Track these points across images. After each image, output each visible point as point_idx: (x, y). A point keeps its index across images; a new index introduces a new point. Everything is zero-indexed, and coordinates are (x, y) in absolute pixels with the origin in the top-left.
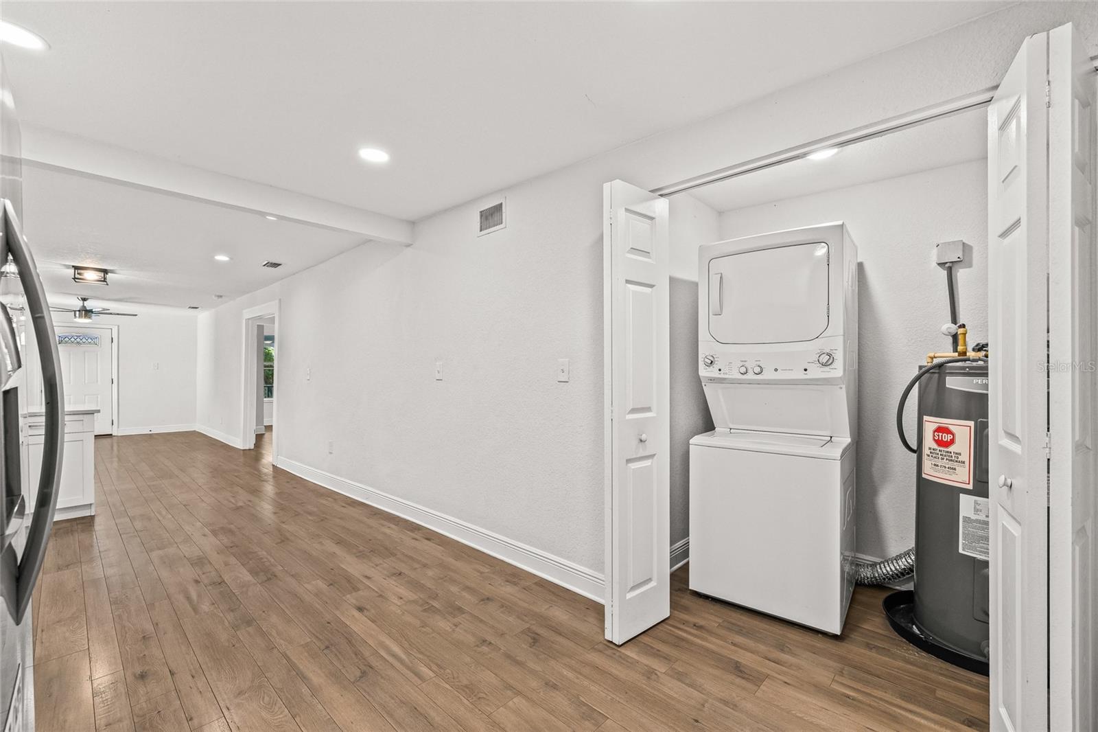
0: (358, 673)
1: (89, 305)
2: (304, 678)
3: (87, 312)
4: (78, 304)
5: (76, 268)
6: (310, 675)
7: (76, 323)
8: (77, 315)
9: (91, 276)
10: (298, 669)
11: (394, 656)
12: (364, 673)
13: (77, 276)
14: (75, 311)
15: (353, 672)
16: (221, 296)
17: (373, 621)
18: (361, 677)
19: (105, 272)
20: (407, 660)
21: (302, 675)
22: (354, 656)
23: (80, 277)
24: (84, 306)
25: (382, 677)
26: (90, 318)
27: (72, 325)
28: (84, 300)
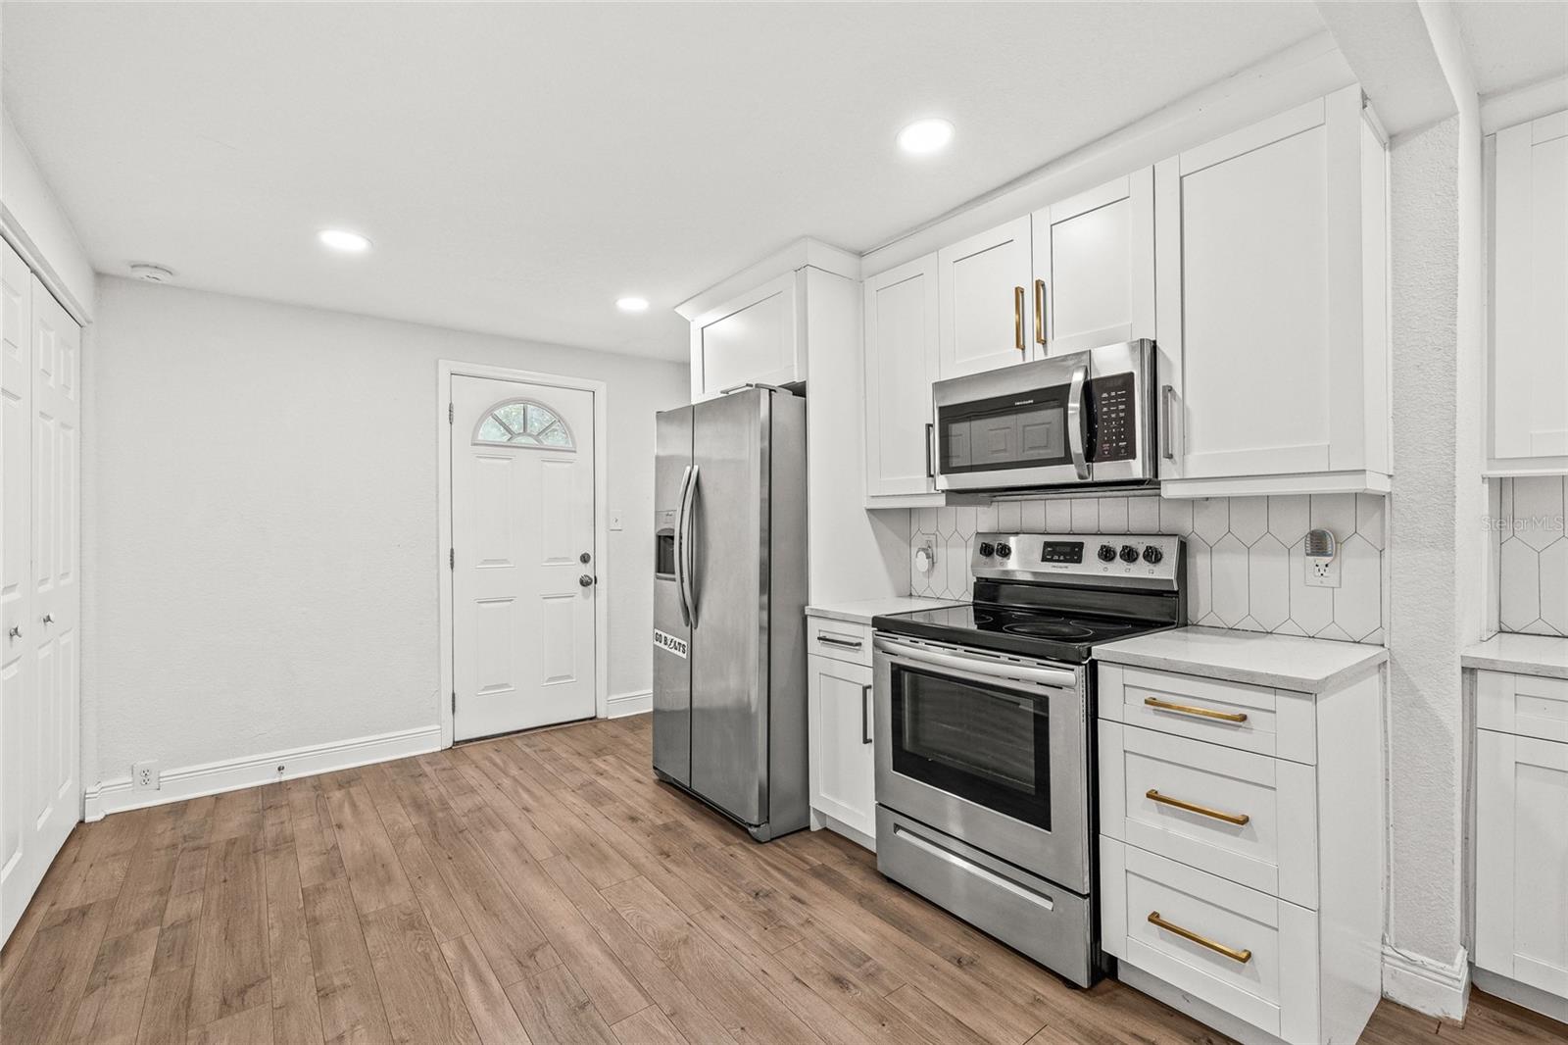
0: (539, 955)
2: (611, 955)
6: (602, 958)
10: (622, 971)
11: (481, 980)
12: (532, 955)
15: (545, 957)
18: (537, 950)
20: (466, 969)
21: (614, 959)
22: (542, 986)
25: (509, 946)
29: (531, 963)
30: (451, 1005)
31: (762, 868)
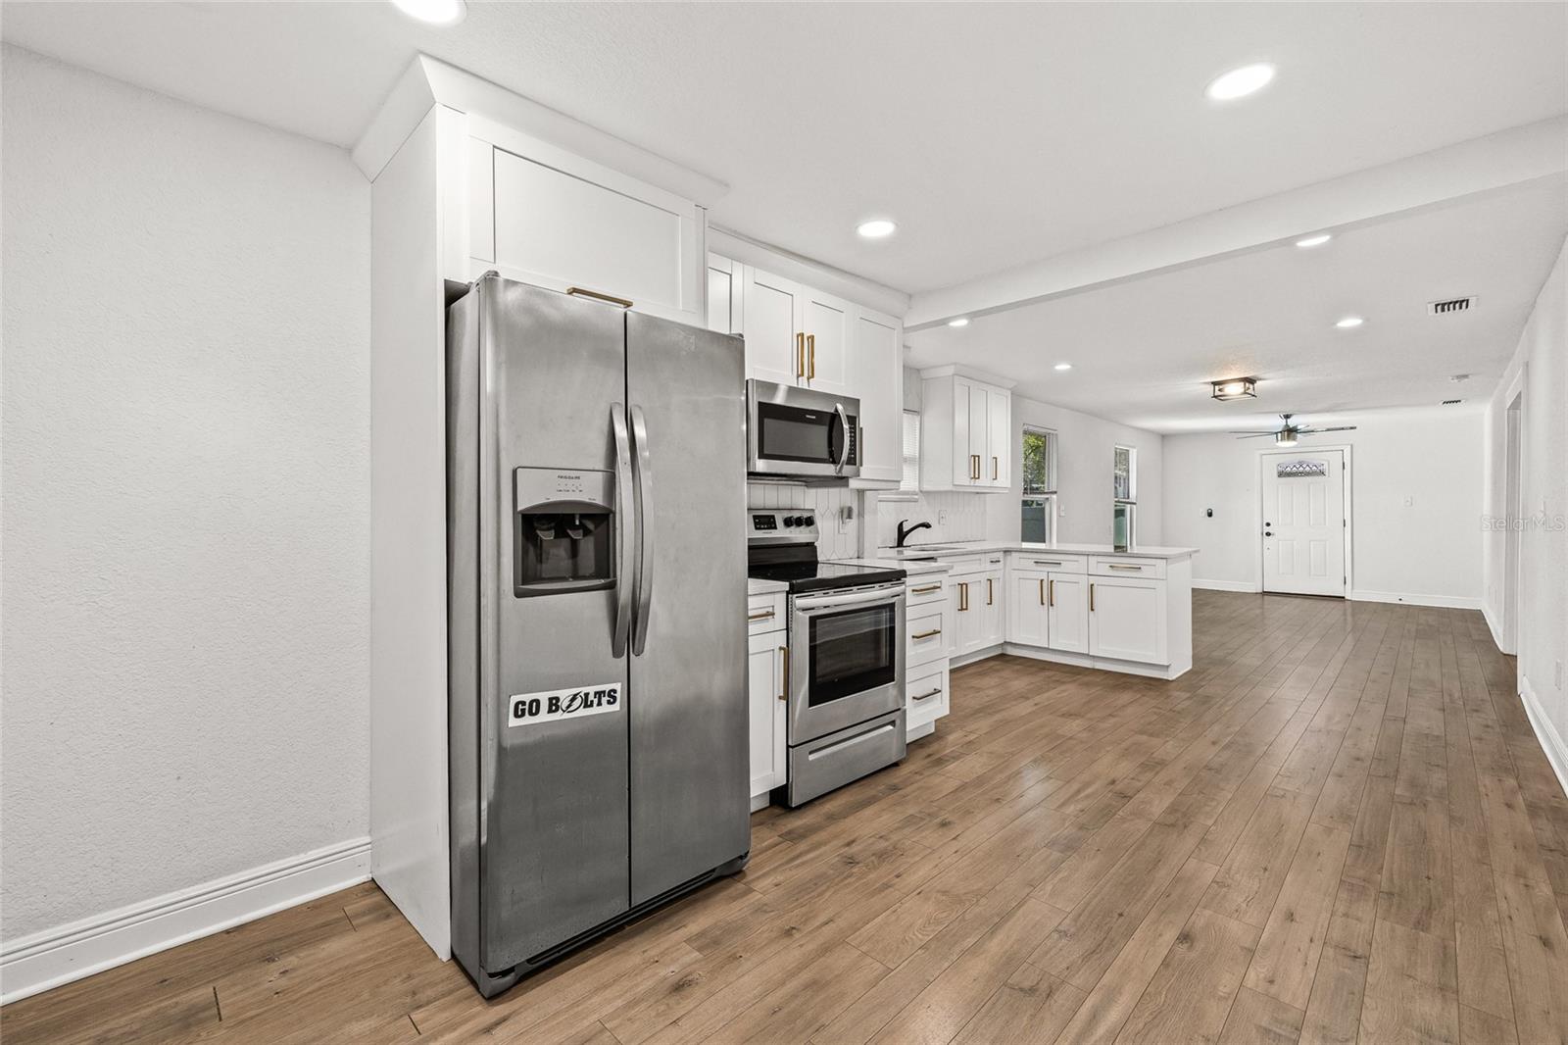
0: (1027, 984)
1: (1292, 423)
3: (1290, 432)
4: (1279, 423)
5: (1215, 384)
6: (1000, 936)
7: (1278, 448)
8: (1279, 438)
9: (1234, 390)
12: (1032, 990)
13: (1218, 393)
14: (1276, 433)
15: (1028, 978)
16: (1466, 376)
17: (1165, 963)
18: (1021, 990)
19: (1251, 381)
21: (995, 930)
23: (1220, 393)
24: (1287, 425)
26: (1294, 439)
27: (1275, 451)
28: (1287, 417)
29: (1044, 986)
30: (1141, 1025)
31: (798, 866)
